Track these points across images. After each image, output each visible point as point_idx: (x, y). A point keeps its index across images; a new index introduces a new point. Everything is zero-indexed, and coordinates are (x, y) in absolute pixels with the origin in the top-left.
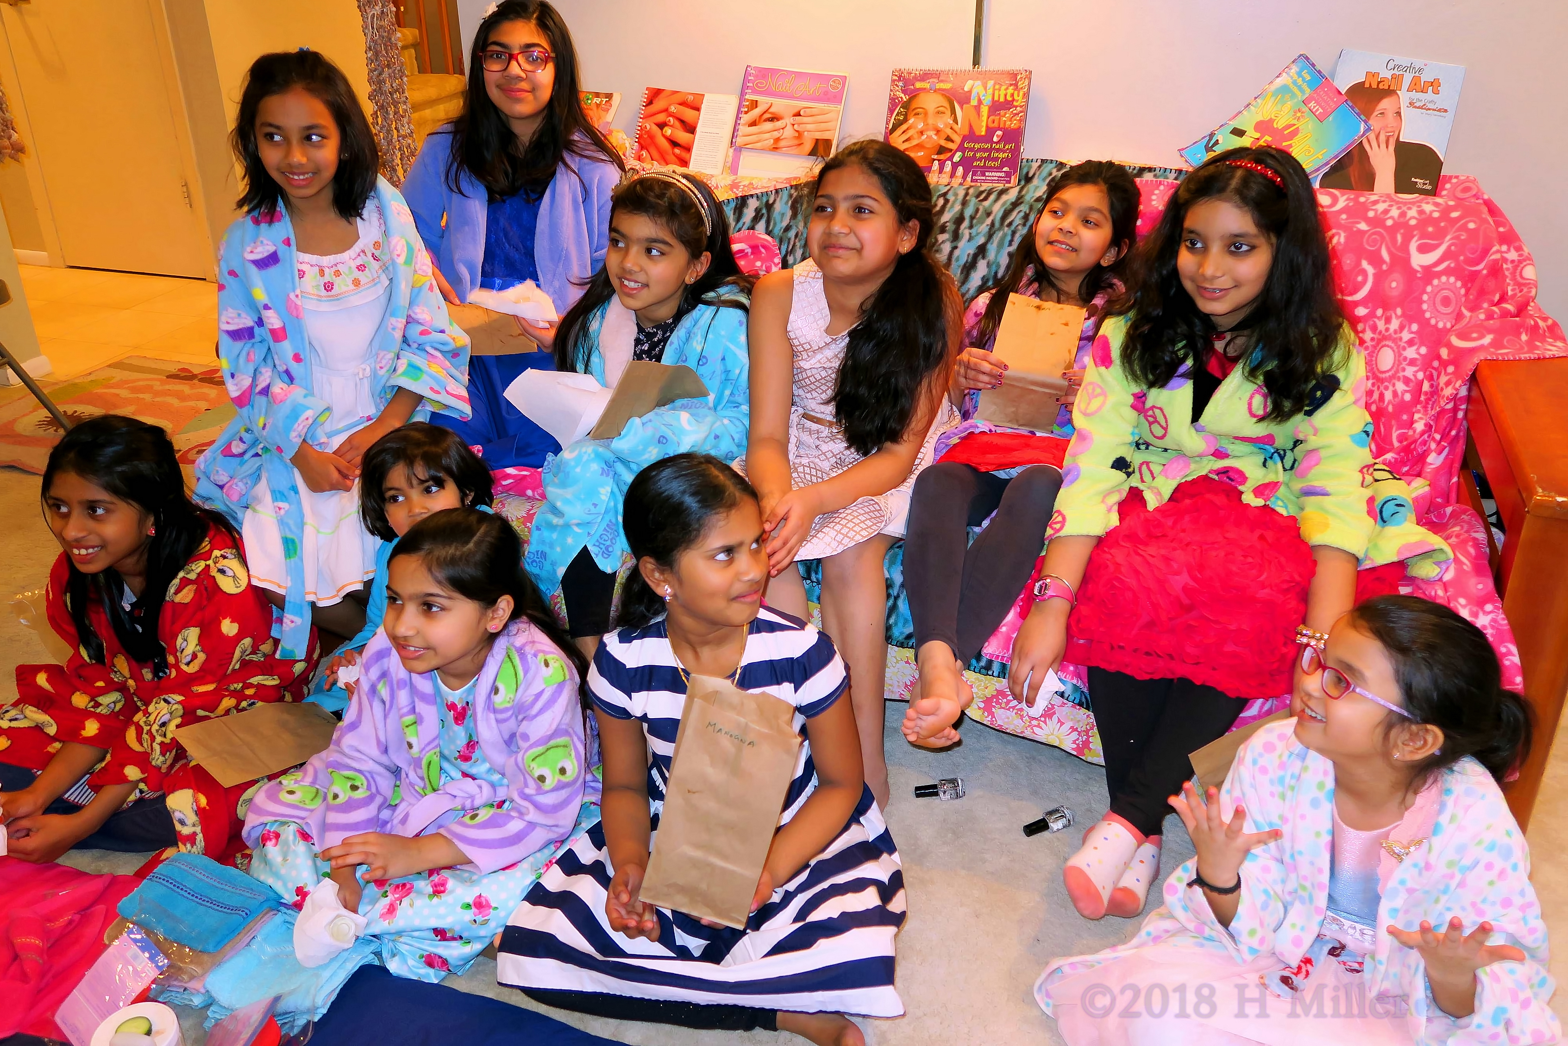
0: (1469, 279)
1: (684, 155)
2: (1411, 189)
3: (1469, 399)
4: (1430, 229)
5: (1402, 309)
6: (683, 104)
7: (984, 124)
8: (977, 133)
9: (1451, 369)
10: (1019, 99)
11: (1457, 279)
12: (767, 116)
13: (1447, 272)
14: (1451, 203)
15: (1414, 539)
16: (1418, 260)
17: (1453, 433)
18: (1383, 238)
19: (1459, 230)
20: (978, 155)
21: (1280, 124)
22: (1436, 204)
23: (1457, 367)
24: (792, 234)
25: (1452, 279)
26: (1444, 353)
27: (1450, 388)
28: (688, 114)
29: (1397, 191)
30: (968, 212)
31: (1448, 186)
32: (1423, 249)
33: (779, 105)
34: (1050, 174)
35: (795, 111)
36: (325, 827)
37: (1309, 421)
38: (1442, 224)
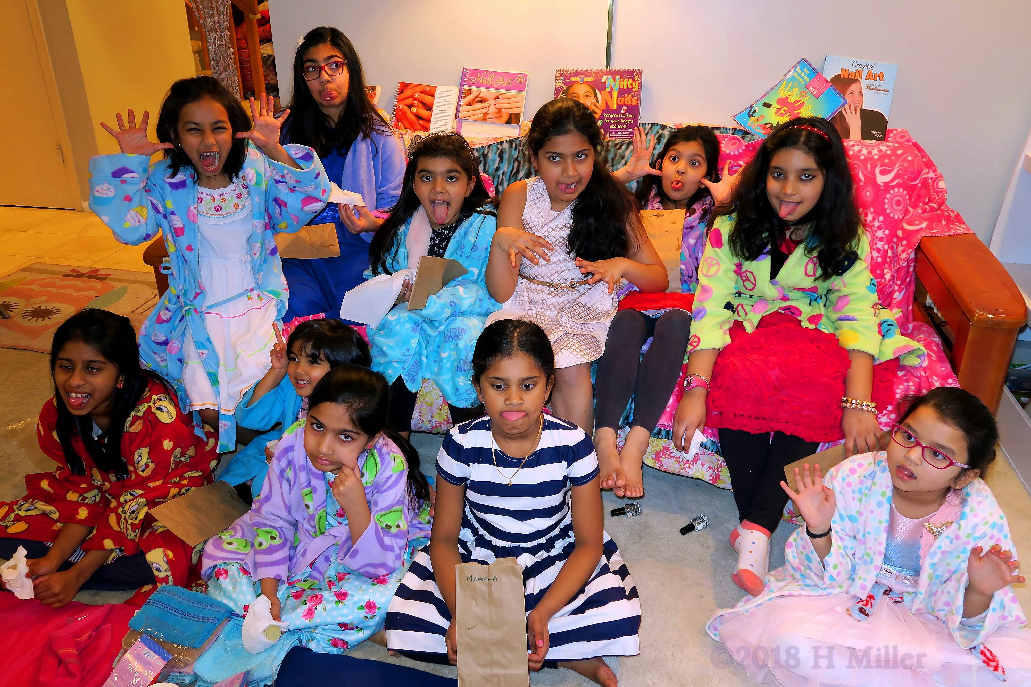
0: (911, 190)
1: (426, 124)
2: (871, 137)
3: (916, 260)
4: (886, 161)
5: (874, 208)
6: (423, 92)
7: (615, 102)
8: (611, 108)
9: (904, 243)
10: (636, 86)
11: (904, 190)
12: (478, 99)
13: (898, 186)
14: (897, 145)
15: (901, 344)
16: (881, 179)
17: (908, 280)
18: (860, 167)
19: (903, 161)
20: (612, 121)
21: (792, 100)
22: (888, 146)
23: (908, 242)
24: (500, 172)
25: (901, 190)
26: (900, 233)
27: (905, 254)
28: (427, 99)
29: (863, 138)
30: (610, 156)
31: (891, 135)
32: (883, 173)
33: (485, 92)
34: (658, 132)
35: (496, 96)
36: (256, 565)
37: (841, 279)
38: (893, 158)
